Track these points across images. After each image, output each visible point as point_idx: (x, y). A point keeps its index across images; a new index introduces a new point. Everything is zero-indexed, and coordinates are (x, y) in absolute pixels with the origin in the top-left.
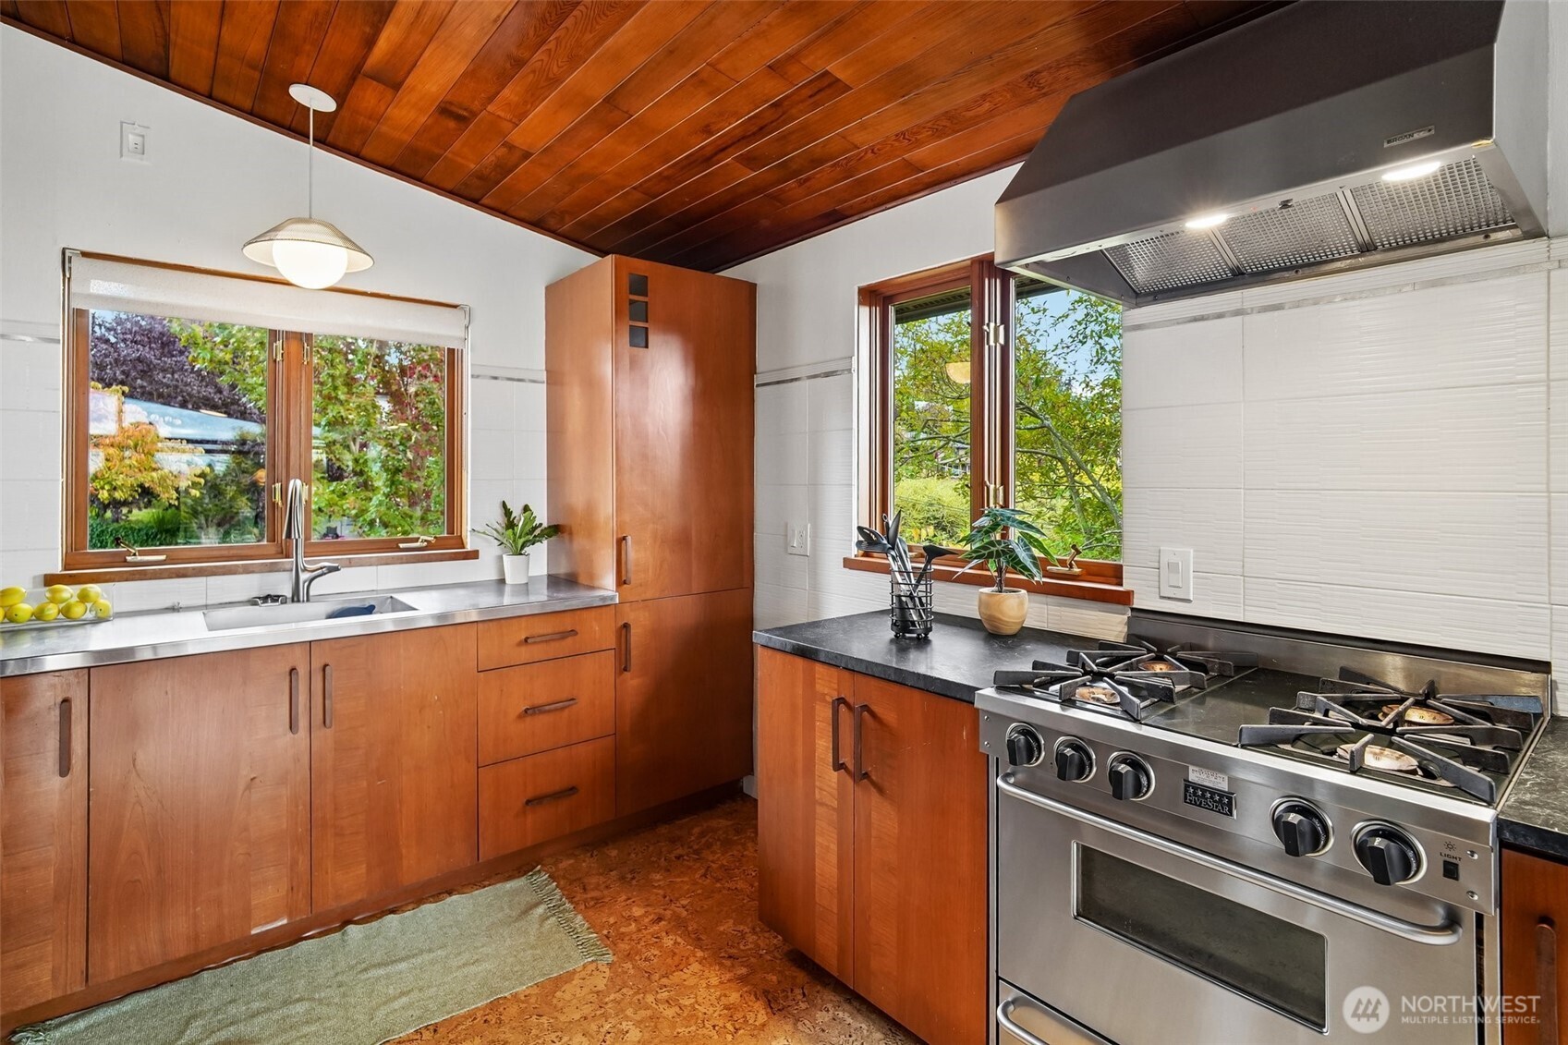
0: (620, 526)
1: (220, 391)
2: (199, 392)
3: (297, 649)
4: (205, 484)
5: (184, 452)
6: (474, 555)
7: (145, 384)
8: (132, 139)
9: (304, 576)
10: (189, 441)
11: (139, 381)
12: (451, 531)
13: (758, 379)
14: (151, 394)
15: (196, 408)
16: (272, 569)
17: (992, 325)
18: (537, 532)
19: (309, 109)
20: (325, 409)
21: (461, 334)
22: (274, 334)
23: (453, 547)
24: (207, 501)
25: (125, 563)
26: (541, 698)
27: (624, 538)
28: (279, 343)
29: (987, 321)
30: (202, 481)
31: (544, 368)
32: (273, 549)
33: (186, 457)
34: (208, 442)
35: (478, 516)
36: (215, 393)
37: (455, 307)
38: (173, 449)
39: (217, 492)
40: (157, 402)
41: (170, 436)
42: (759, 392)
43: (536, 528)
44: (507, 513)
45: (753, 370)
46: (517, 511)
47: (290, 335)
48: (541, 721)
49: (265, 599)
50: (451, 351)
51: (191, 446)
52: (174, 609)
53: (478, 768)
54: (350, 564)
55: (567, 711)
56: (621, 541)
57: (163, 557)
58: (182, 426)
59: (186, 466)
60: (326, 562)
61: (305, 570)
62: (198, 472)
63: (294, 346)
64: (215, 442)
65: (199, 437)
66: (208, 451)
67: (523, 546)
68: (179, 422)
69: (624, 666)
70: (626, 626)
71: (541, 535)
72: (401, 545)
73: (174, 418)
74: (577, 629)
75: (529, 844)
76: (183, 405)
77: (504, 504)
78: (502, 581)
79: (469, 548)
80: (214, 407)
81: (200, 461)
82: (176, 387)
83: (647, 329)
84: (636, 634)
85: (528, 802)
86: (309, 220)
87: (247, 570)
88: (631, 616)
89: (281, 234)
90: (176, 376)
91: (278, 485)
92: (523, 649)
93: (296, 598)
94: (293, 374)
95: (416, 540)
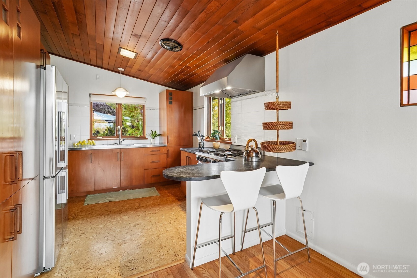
0: (167, 134)
1: (111, 109)
2: (107, 110)
3: (119, 149)
4: (108, 130)
5: (104, 123)
6: (147, 139)
7: (97, 108)
8: (98, 77)
9: (121, 141)
10: (105, 120)
11: (96, 108)
12: (144, 135)
13: (193, 109)
14: (98, 110)
15: (107, 113)
16: (116, 140)
17: (221, 100)
18: (157, 135)
19: (120, 70)
20: (130, 114)
21: (145, 102)
22: (117, 104)
23: (143, 137)
24: (109, 134)
25: (97, 138)
26: (154, 160)
27: (168, 136)
28: (117, 105)
29: (220, 100)
30: (108, 129)
31: (159, 107)
32: (117, 137)
33: (105, 124)
34: (109, 121)
35: (148, 132)
36: (110, 110)
37: (144, 98)
38: (102, 122)
39: (111, 132)
40: (99, 112)
41: (102, 119)
42: (194, 111)
43: (157, 134)
44: (152, 132)
45: (192, 107)
46: (154, 131)
47: (119, 104)
48: (154, 164)
49: (115, 144)
50: (144, 105)
51: (106, 121)
52: (103, 145)
53: (144, 170)
54: (127, 139)
55: (158, 163)
56: (167, 136)
57: (102, 137)
58: (104, 117)
59: (105, 126)
60: (124, 139)
61: (121, 140)
62: (107, 127)
63: (119, 105)
64: (110, 121)
65: (107, 120)
66: (109, 123)
67: (154, 138)
68: (103, 116)
69: (168, 157)
70: (168, 150)
71: (158, 135)
72: (136, 137)
73: (103, 115)
74: (160, 150)
75: (152, 183)
76: (104, 113)
77: (152, 131)
78: (151, 143)
79: (146, 138)
80: (110, 113)
81: (108, 125)
82: (103, 109)
83: (172, 101)
84: (170, 152)
85: (152, 176)
86: (120, 88)
87: (113, 140)
88: (169, 148)
89: (116, 90)
90: (103, 106)
91: (117, 127)
92: (151, 152)
93: (120, 144)
94: (119, 110)
95: (138, 136)
